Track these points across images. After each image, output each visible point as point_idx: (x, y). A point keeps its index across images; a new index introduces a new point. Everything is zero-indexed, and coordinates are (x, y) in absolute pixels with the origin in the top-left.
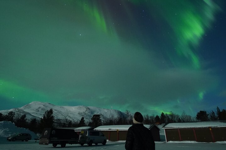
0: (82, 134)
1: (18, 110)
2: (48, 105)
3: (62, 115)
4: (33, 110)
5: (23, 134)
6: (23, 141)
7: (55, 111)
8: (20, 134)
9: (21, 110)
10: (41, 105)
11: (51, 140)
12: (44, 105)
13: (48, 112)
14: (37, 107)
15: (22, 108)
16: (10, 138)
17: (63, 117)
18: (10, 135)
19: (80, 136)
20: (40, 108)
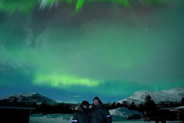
0: (179, 113)
1: (129, 99)
2: (148, 92)
3: (163, 98)
4: (139, 97)
5: (134, 115)
6: (137, 119)
7: (156, 96)
8: (133, 115)
9: (131, 99)
10: (143, 93)
11: (151, 118)
12: (145, 93)
13: (147, 98)
14: (141, 95)
15: (131, 97)
16: (127, 118)
17: (165, 99)
18: (127, 116)
19: (178, 114)
20: (143, 95)
